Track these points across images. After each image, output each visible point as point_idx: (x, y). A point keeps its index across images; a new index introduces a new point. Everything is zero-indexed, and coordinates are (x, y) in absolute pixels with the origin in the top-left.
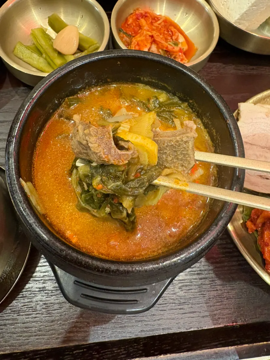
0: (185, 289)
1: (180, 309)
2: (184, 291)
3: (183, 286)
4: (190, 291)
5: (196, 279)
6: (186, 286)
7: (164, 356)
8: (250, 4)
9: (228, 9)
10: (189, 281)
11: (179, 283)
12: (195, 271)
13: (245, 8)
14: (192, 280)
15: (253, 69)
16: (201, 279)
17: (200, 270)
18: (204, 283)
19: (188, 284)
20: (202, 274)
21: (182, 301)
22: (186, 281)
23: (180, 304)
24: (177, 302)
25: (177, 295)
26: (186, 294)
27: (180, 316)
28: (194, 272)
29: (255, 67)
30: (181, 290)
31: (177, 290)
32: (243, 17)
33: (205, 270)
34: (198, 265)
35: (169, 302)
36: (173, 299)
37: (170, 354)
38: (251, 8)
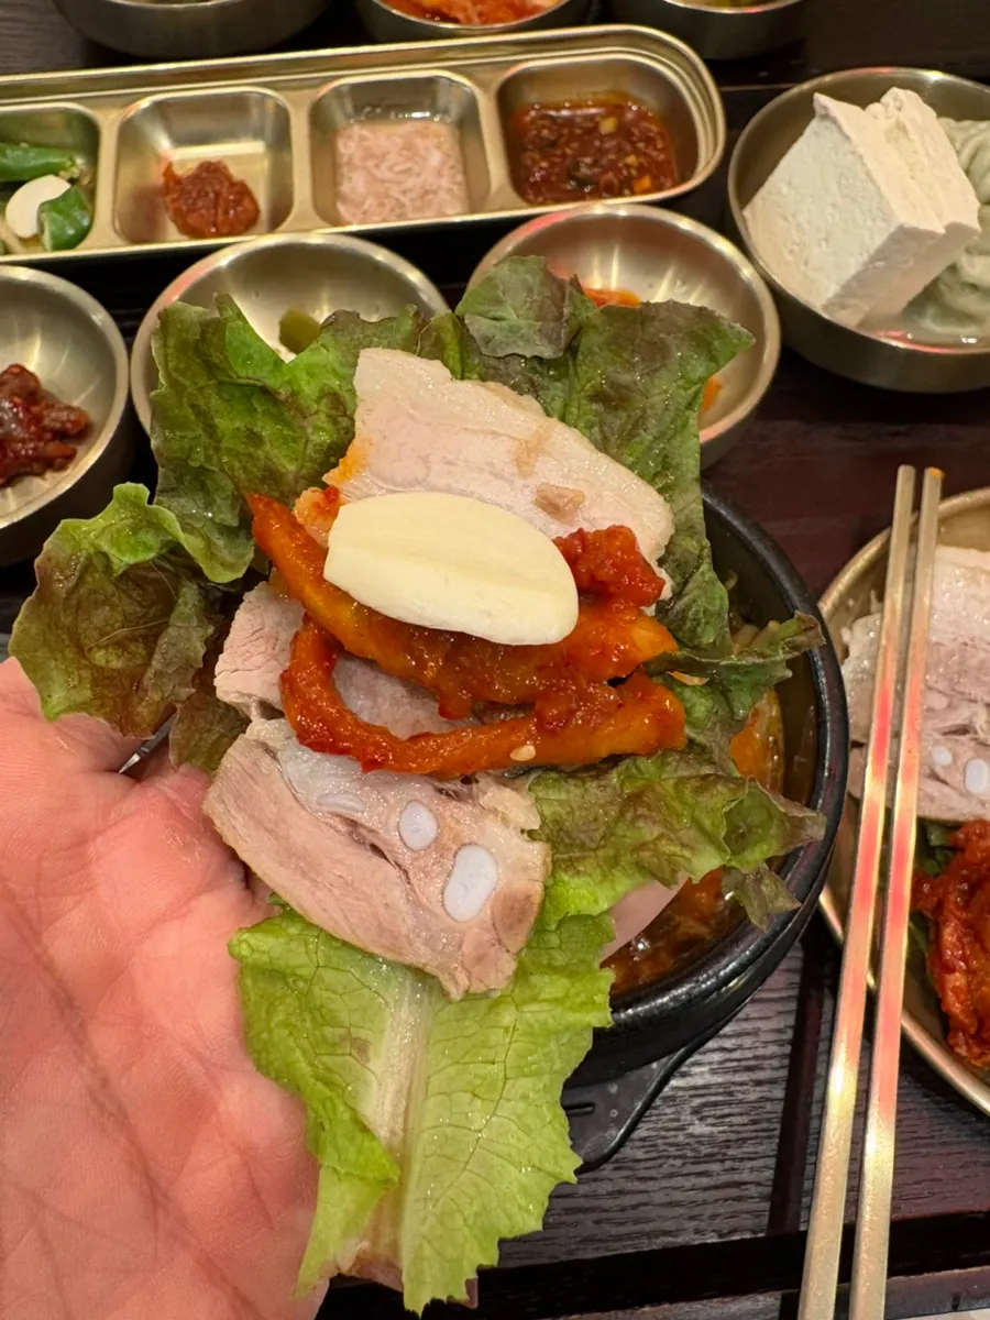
0: (713, 1113)
1: (699, 1174)
2: (709, 1121)
3: (705, 1105)
4: (727, 1120)
5: (742, 1084)
6: (715, 1104)
7: (654, 1309)
8: (866, 257)
9: (806, 264)
10: (721, 1090)
11: (691, 1096)
12: (739, 1060)
13: (853, 265)
14: (733, 1088)
15: (897, 434)
16: (759, 1083)
17: (756, 1058)
18: (769, 1095)
19: (720, 1098)
20: (761, 1068)
21: (705, 1150)
22: (713, 1091)
23: (697, 1160)
24: (690, 1154)
25: (686, 1132)
26: (715, 1129)
27: (700, 1196)
28: (735, 1064)
29: (902, 428)
30: (699, 1116)
31: (686, 1117)
32: (849, 291)
33: (771, 1057)
34: (750, 1042)
35: (665, 1153)
36: (677, 1145)
37: (671, 1303)
38: (870, 266)
